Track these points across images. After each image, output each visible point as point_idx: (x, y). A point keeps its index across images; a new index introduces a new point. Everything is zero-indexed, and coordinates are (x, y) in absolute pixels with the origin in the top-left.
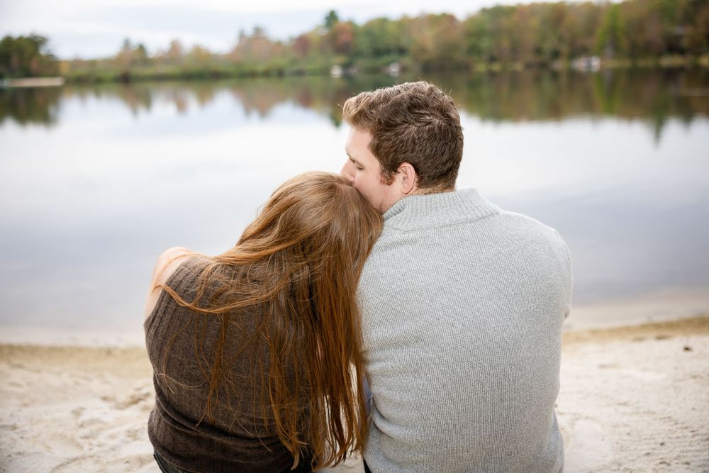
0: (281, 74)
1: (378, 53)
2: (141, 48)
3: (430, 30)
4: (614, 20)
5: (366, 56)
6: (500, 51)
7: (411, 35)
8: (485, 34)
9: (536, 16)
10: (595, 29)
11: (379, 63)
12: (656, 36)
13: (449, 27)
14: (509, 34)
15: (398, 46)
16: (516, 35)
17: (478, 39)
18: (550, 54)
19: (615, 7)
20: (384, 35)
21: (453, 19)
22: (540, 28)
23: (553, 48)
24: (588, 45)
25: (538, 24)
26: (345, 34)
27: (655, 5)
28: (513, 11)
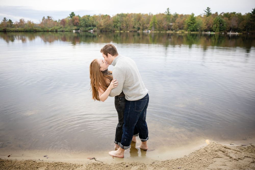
2: (10, 21)
3: (102, 19)
4: (154, 19)
5: (83, 27)
6: (123, 27)
7: (97, 21)
8: (119, 21)
9: (133, 17)
10: (149, 21)
11: (87, 29)
12: (165, 25)
13: (108, 19)
14: (126, 22)
15: (93, 24)
16: (128, 22)
17: (117, 23)
18: (137, 29)
19: (155, 16)
20: (89, 20)
21: (109, 17)
22: (134, 21)
23: (138, 27)
24: (147, 26)
25: (134, 19)
26: (77, 19)
27: (165, 16)
28: (127, 15)
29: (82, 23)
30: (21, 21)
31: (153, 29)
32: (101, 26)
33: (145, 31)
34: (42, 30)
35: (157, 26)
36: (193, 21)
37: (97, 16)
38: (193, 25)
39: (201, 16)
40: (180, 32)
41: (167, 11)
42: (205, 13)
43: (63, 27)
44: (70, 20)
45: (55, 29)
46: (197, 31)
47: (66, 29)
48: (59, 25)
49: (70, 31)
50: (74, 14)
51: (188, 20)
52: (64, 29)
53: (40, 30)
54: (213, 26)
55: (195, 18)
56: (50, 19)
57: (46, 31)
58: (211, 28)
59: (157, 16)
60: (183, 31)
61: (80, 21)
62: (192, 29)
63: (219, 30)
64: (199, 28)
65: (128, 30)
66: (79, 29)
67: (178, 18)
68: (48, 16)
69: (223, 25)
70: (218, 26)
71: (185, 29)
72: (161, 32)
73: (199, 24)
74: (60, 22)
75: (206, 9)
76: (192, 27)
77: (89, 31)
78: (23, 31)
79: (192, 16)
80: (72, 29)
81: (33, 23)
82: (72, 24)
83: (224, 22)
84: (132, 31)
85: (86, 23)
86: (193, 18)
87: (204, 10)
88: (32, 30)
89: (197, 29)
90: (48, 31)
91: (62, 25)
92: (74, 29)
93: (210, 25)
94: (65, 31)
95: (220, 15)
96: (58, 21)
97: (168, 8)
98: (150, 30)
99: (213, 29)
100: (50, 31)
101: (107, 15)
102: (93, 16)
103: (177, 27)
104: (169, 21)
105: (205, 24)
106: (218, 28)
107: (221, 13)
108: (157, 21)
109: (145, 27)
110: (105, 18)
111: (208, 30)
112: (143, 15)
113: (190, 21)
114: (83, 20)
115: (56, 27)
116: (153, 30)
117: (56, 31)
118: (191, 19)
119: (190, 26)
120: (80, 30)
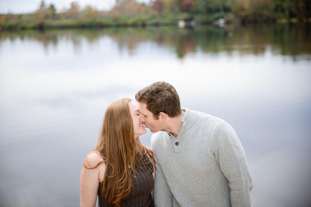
0: (144, 25)
1: (210, 11)
2: (52, 7)
5: (202, 13)
15: (224, 5)
29: (200, 5)
30: (74, 6)
34: (114, 24)
43: (158, 15)
47: (164, 20)
48: (150, 10)
49: (173, 24)
52: (161, 21)
66: (192, 19)
74: (151, 5)
77: (214, 23)
78: (76, 27)
80: (177, 18)
82: (178, 9)
85: (210, 5)
90: (125, 26)
92: (181, 18)
100: (131, 26)
115: (143, 15)
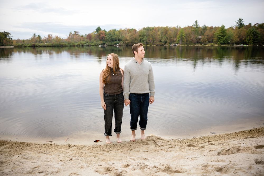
2: (39, 36)
3: (128, 34)
4: (182, 33)
5: (109, 41)
6: (149, 40)
7: (123, 35)
8: (145, 35)
9: (160, 30)
10: (177, 35)
11: (113, 43)
12: (193, 38)
13: (134, 33)
14: (152, 35)
15: (119, 38)
16: (154, 36)
17: (143, 37)
18: (164, 42)
19: (182, 29)
20: (115, 34)
21: (135, 31)
22: (161, 34)
23: (165, 40)
24: (175, 40)
25: (161, 33)
26: (103, 34)
27: (193, 29)
28: (153, 29)
29: (108, 37)
30: (49, 36)
31: (181, 42)
32: (127, 40)
33: (173, 45)
34: (69, 45)
35: (185, 40)
36: (223, 33)
37: (123, 30)
38: (224, 38)
39: (232, 28)
40: (209, 45)
41: (195, 24)
42: (236, 25)
43: (89, 42)
44: (96, 34)
45: (81, 44)
46: (228, 43)
47: (92, 44)
48: (86, 39)
49: (96, 46)
50: (101, 29)
51: (218, 33)
52: (91, 44)
53: (67, 44)
54: (246, 38)
55: (225, 30)
56: (77, 34)
57: (72, 46)
58: (244, 41)
59: (184, 29)
60: (212, 44)
61: (106, 35)
62: (222, 42)
63: (252, 42)
64: (231, 40)
65: (154, 44)
66: (104, 44)
67: (207, 31)
68: (75, 31)
69: (257, 37)
70: (252, 38)
71: (215, 42)
72: (189, 45)
73: (229, 37)
74: (86, 36)
75: (238, 21)
76: (222, 39)
77: (115, 45)
78: (51, 46)
79: (222, 28)
80: (98, 44)
81: (60, 38)
82: (98, 39)
83: (259, 33)
84: (159, 45)
85: (112, 38)
86: (223, 30)
87: (236, 22)
88: (59, 45)
89: (228, 41)
91: (88, 40)
92: (100, 43)
93: (243, 37)
94: (91, 46)
95: (254, 26)
96: (84, 36)
97: (197, 21)
98: (178, 44)
99: (246, 41)
100: (77, 46)
101: (133, 29)
102: (119, 30)
103: (206, 40)
104: (198, 34)
105: (237, 36)
106: (251, 41)
107: (256, 25)
108: (185, 34)
109: (172, 41)
110: (131, 32)
111: (240, 43)
112: (170, 28)
113: (220, 33)
114: (109, 34)
115: (82, 41)
116: (181, 44)
117: (83, 46)
118: (221, 31)
119: (220, 39)
120: (106, 45)
